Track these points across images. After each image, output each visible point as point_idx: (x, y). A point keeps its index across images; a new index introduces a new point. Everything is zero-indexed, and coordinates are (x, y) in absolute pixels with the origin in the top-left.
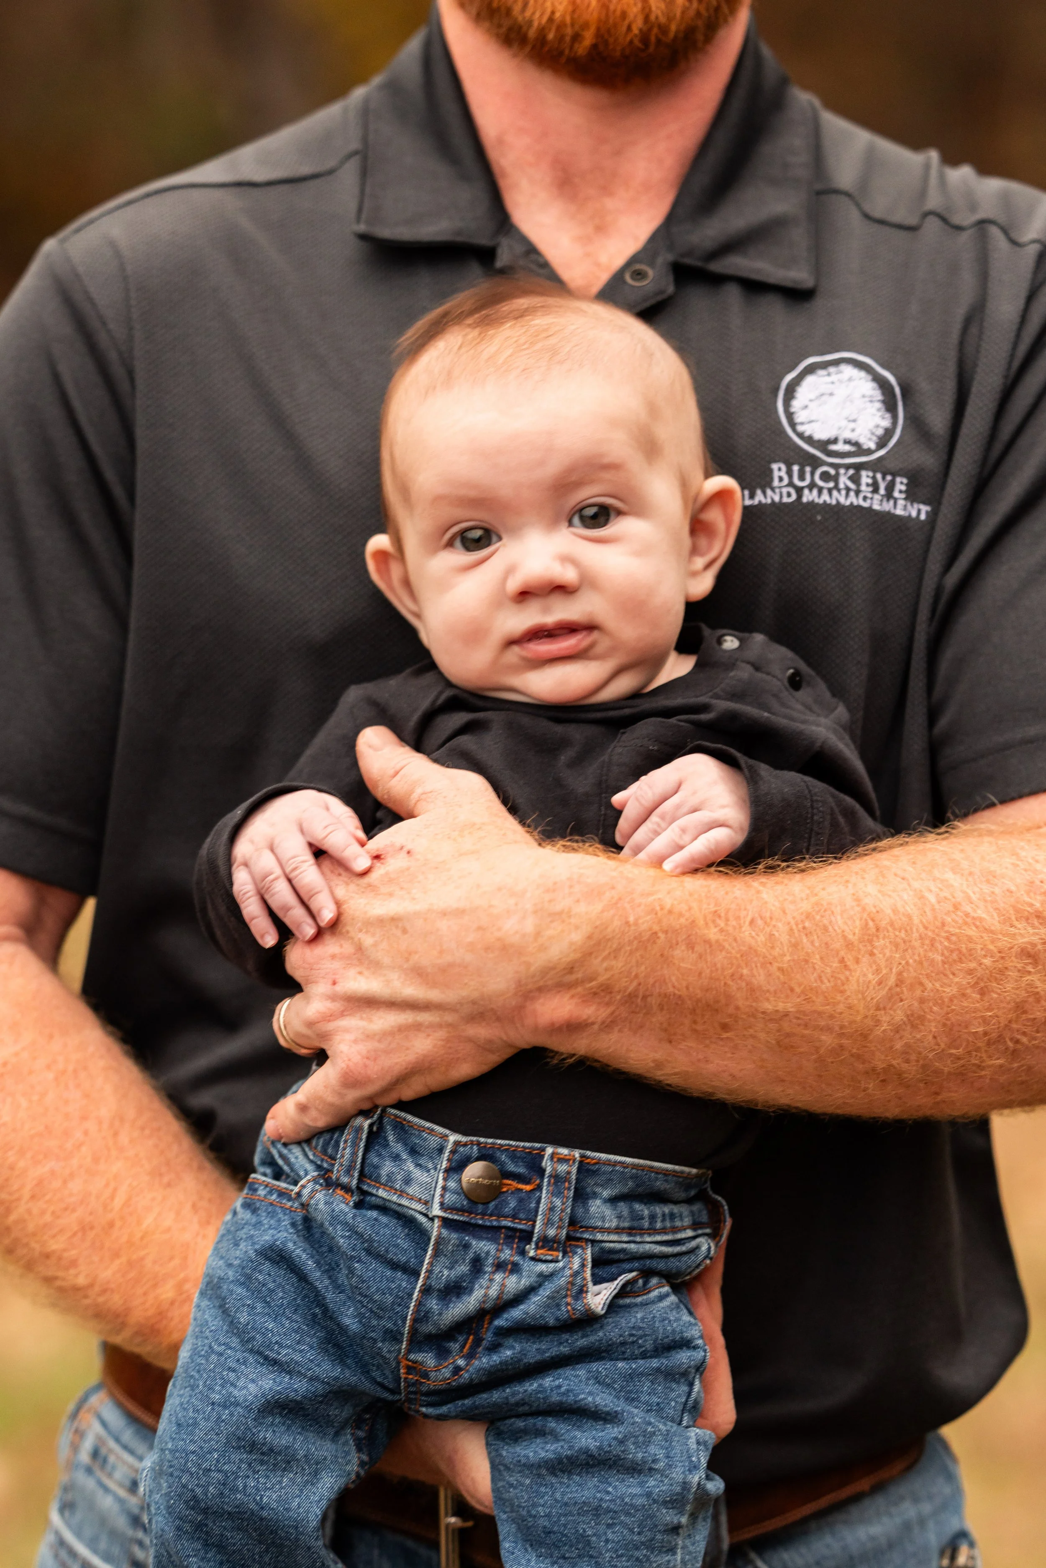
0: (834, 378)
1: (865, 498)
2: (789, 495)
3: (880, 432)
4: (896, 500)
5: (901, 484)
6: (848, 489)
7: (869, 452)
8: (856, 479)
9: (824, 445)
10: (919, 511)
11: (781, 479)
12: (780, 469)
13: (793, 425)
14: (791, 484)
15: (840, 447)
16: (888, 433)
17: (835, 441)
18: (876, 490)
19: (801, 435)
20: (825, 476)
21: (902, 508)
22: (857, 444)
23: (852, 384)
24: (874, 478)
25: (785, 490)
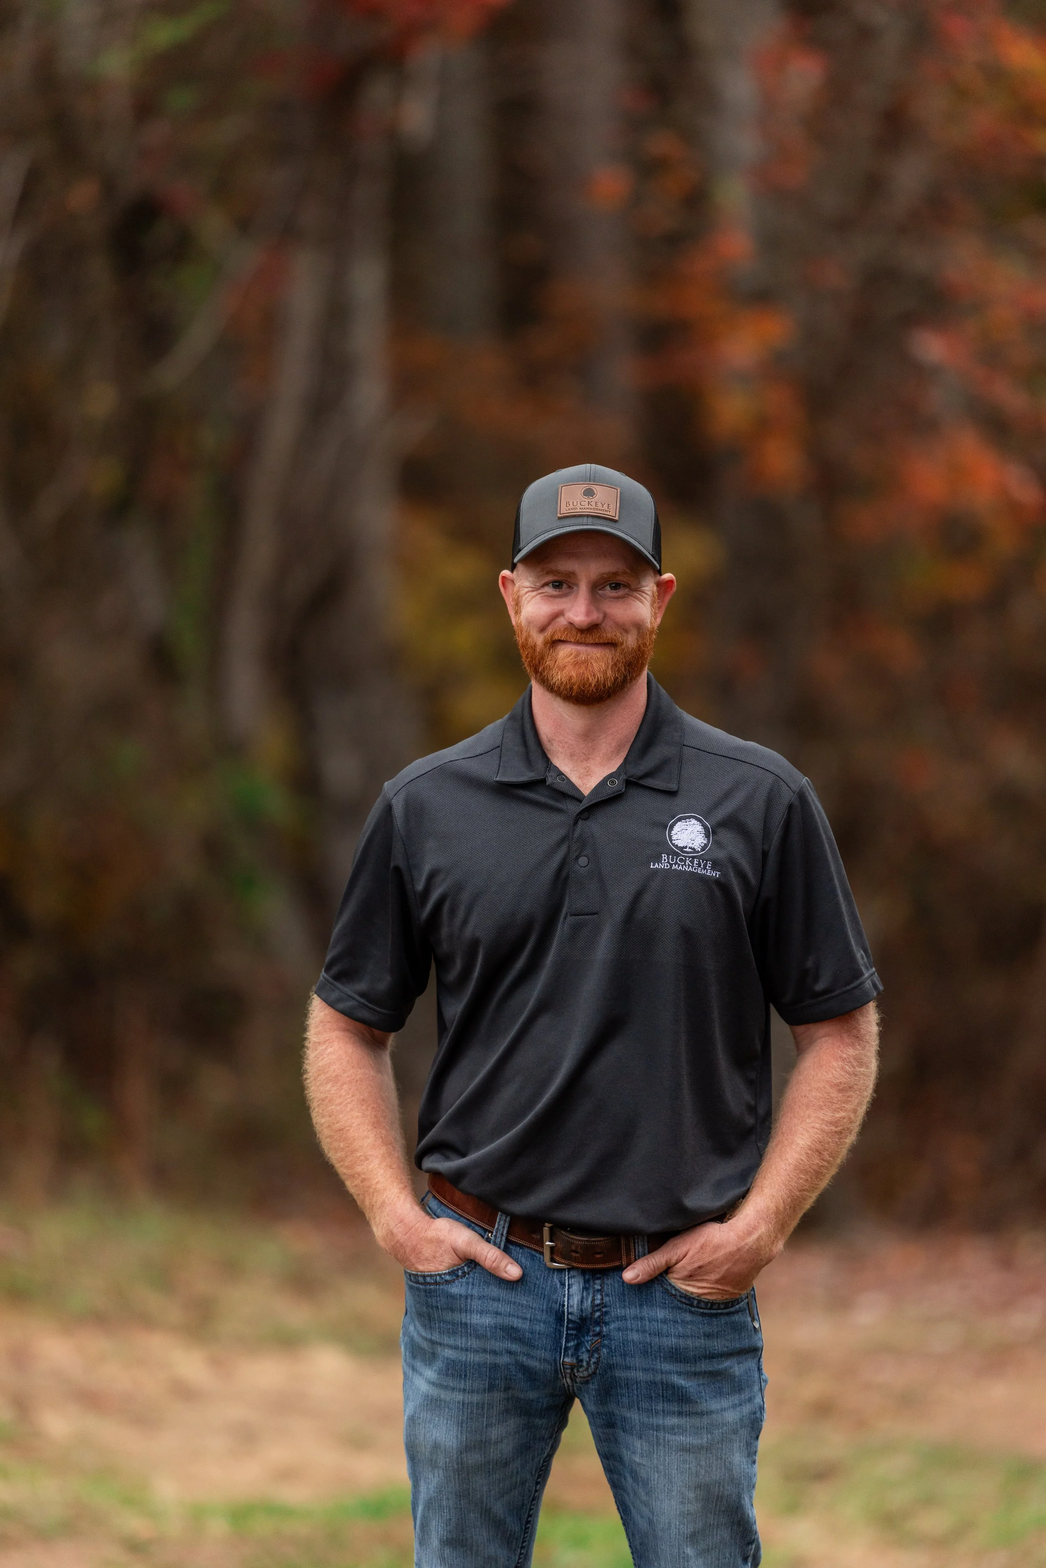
0: (688, 823)
1: (695, 869)
2: (667, 866)
3: (703, 845)
4: (707, 870)
5: (709, 865)
6: (689, 865)
7: (698, 852)
8: (692, 862)
9: (682, 849)
10: (716, 874)
11: (665, 860)
12: (665, 856)
13: (671, 840)
14: (668, 862)
15: (687, 850)
16: (706, 845)
17: (686, 847)
18: (700, 866)
19: (673, 845)
20: (681, 860)
21: (709, 873)
22: (694, 849)
23: (694, 826)
24: (699, 861)
25: (666, 864)
